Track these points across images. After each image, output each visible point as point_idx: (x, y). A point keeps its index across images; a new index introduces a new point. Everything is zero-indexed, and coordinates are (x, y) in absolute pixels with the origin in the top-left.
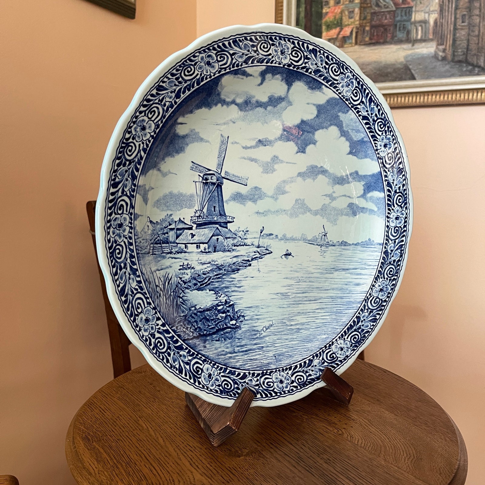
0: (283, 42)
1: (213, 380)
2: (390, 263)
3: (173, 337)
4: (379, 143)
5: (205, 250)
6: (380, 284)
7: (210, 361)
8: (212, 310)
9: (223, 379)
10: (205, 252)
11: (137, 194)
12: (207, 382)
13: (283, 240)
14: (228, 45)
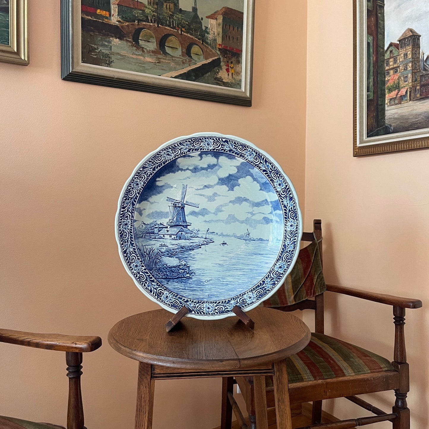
0: (207, 140)
1: (168, 299)
2: (287, 252)
3: (150, 275)
4: (276, 184)
6: (280, 264)
7: (168, 290)
8: (176, 267)
9: (174, 300)
10: (174, 239)
11: (135, 212)
12: (165, 299)
13: (221, 236)
14: (177, 146)
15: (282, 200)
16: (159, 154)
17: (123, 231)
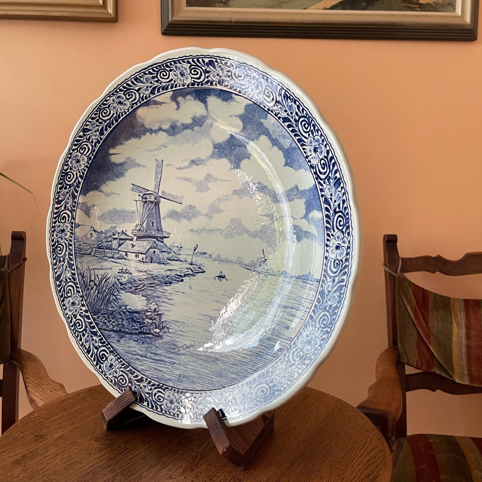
0: (179, 65)
1: (112, 371)
3: (92, 323)
4: (308, 148)
5: (142, 260)
6: (308, 333)
7: (116, 354)
8: (140, 314)
9: (121, 373)
10: (142, 262)
12: (107, 370)
13: (217, 260)
14: (131, 84)
15: (321, 187)
16: (105, 102)
17: (58, 242)
